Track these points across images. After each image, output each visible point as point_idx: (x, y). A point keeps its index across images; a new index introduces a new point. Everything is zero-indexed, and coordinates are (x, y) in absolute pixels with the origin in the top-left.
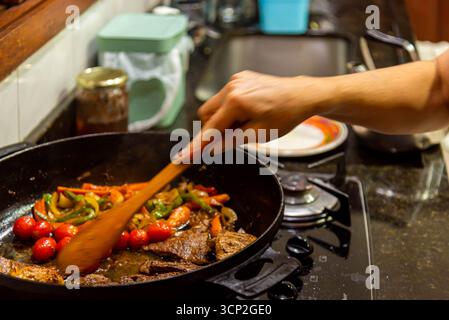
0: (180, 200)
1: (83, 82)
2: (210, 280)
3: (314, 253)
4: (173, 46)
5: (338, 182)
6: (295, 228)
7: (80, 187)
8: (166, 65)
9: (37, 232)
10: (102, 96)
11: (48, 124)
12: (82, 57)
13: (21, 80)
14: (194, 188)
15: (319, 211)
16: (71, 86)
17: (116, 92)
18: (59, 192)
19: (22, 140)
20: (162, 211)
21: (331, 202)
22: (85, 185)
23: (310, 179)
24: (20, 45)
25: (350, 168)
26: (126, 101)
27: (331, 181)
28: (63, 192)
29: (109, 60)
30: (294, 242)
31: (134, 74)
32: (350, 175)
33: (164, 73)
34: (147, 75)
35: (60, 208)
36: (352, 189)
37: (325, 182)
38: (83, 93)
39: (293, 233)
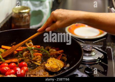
1: (14, 11)
5: (103, 48)
6: (88, 64)
8: (44, 6)
10: (21, 16)
15: (97, 59)
16: (10, 12)
17: (26, 14)
21: (101, 55)
23: (93, 47)
25: (108, 44)
26: (29, 18)
27: (101, 48)
29: (24, 3)
30: (87, 69)
31: (32, 8)
32: (108, 46)
33: (43, 9)
34: (37, 9)
36: (109, 51)
37: (99, 48)
38: (14, 15)
39: (87, 66)
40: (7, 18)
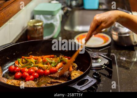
0: (60, 61)
1: (29, 24)
2: (69, 86)
3: (101, 78)
4: (57, 13)
5: (108, 55)
6: (95, 70)
7: (29, 56)
8: (55, 19)
9: (16, 71)
10: (35, 28)
11: (19, 37)
12: (29, 16)
13: (10, 24)
14: (64, 57)
15: (103, 64)
16: (26, 25)
17: (40, 27)
18: (22, 58)
19: (11, 42)
20: (54, 64)
21: (106, 61)
22: (30, 56)
23: (100, 54)
24: (10, 13)
25: (112, 51)
26: (43, 30)
27: (106, 55)
28: (24, 58)
29: (37, 17)
30: (95, 74)
31: (45, 22)
32: (112, 53)
33: (54, 21)
34: (49, 22)
35: (23, 63)
36: (113, 58)
37: (104, 55)
38: (30, 28)
40: (23, 30)
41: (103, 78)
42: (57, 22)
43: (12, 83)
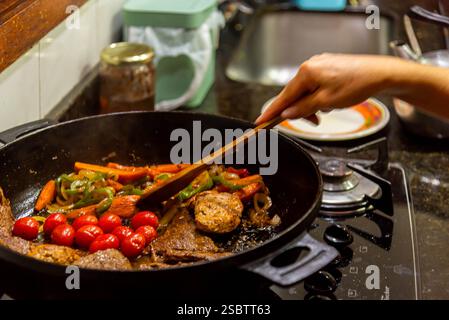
0: (210, 184)
1: (107, 57)
2: (244, 267)
3: (354, 243)
4: (203, 21)
5: (379, 168)
6: (333, 217)
8: (195, 41)
10: (128, 73)
11: (71, 101)
12: (106, 31)
13: (42, 55)
14: (223, 171)
15: (360, 199)
16: (94, 62)
17: (142, 68)
19: (42, 117)
21: (372, 189)
22: (110, 164)
23: (350, 165)
24: (42, 17)
25: (392, 154)
26: (152, 77)
27: (372, 168)
29: (134, 34)
30: (332, 231)
31: (161, 50)
32: (393, 162)
33: (193, 50)
34: (175, 52)
36: (396, 176)
37: (366, 168)
38: (108, 69)
39: (332, 221)
40: (85, 78)
41: (361, 247)
42: (202, 52)
43: (47, 256)
